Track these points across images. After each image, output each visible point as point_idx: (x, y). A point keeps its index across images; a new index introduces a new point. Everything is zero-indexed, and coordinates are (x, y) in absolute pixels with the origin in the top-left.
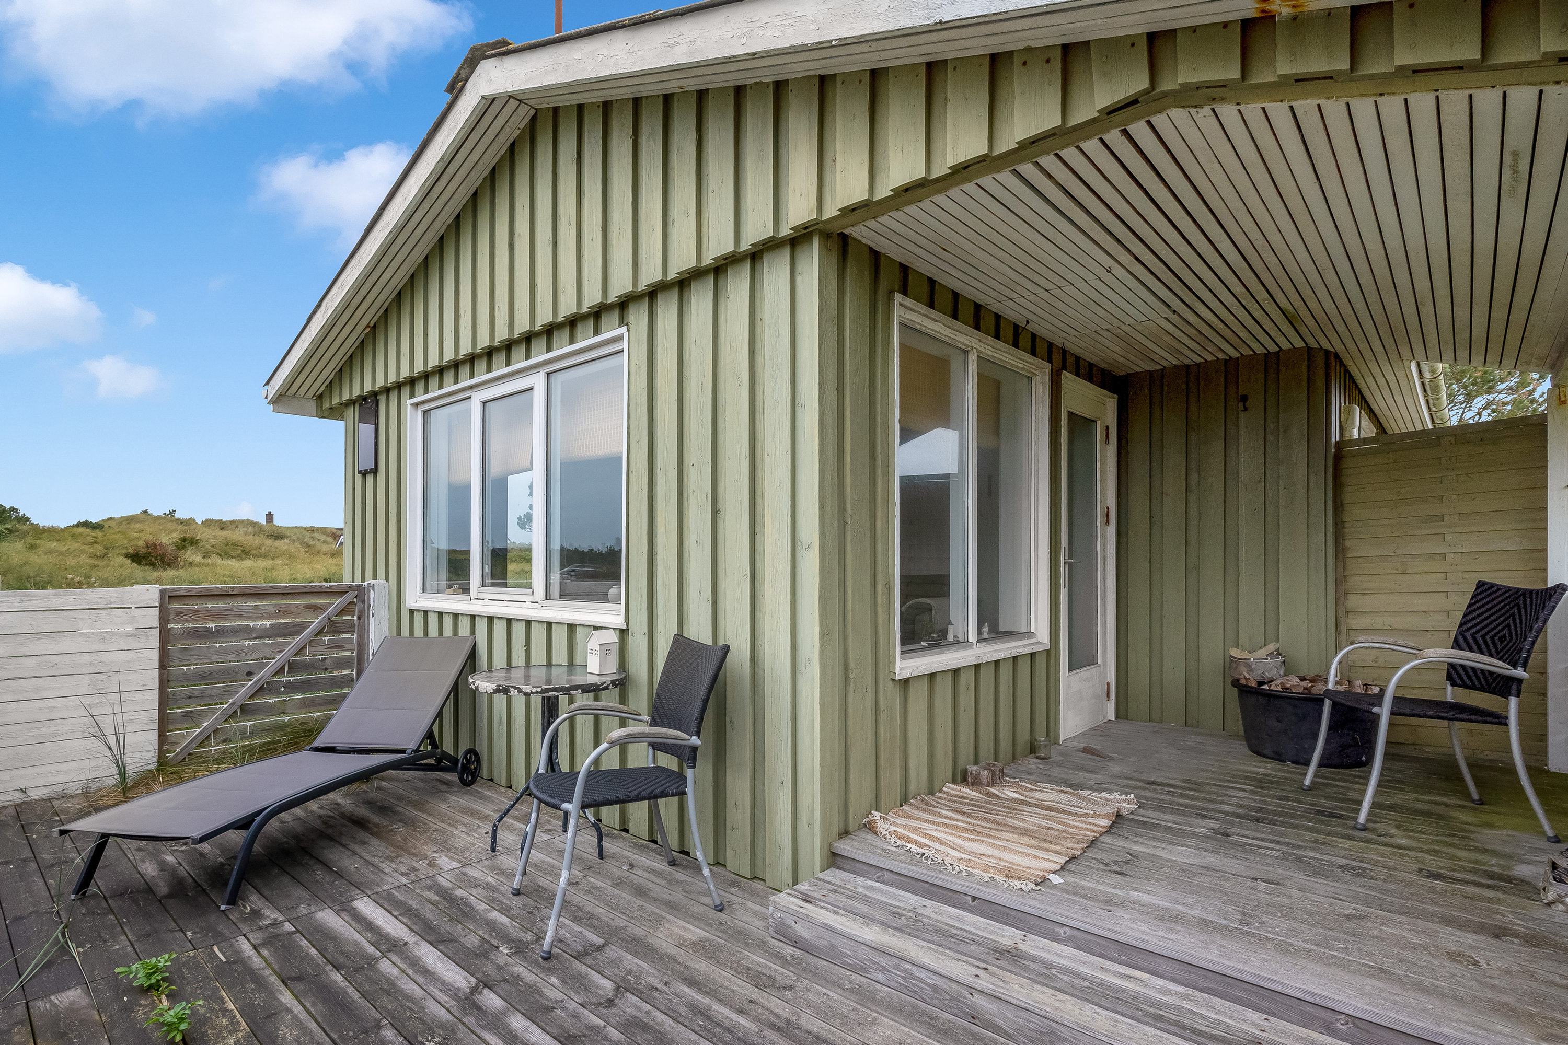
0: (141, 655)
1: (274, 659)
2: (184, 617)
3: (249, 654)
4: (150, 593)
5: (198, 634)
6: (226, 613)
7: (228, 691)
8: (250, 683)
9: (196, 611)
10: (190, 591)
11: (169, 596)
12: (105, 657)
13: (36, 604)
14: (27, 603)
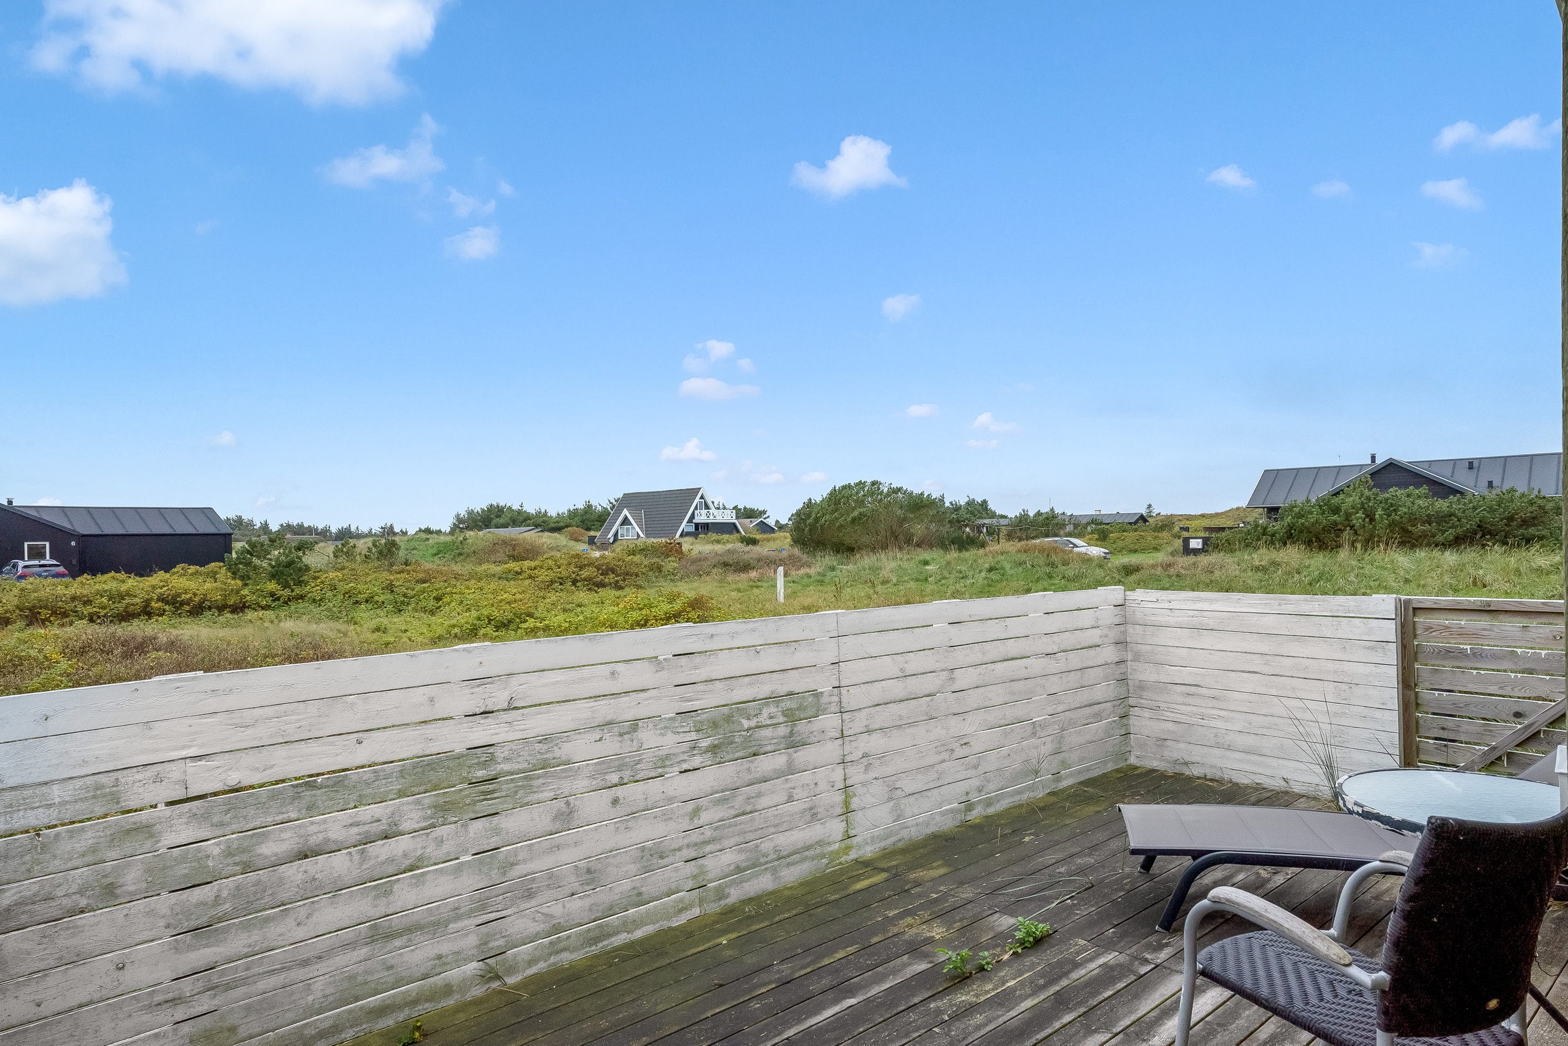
0: (1379, 671)
1: (1555, 701)
2: (1434, 634)
3: (1516, 689)
4: (1385, 604)
5: (1448, 653)
6: (1484, 633)
7: (1490, 731)
8: (1519, 726)
9: (1447, 627)
10: (1436, 603)
11: (1414, 609)
12: (1346, 667)
13: (1290, 608)
14: (1284, 607)
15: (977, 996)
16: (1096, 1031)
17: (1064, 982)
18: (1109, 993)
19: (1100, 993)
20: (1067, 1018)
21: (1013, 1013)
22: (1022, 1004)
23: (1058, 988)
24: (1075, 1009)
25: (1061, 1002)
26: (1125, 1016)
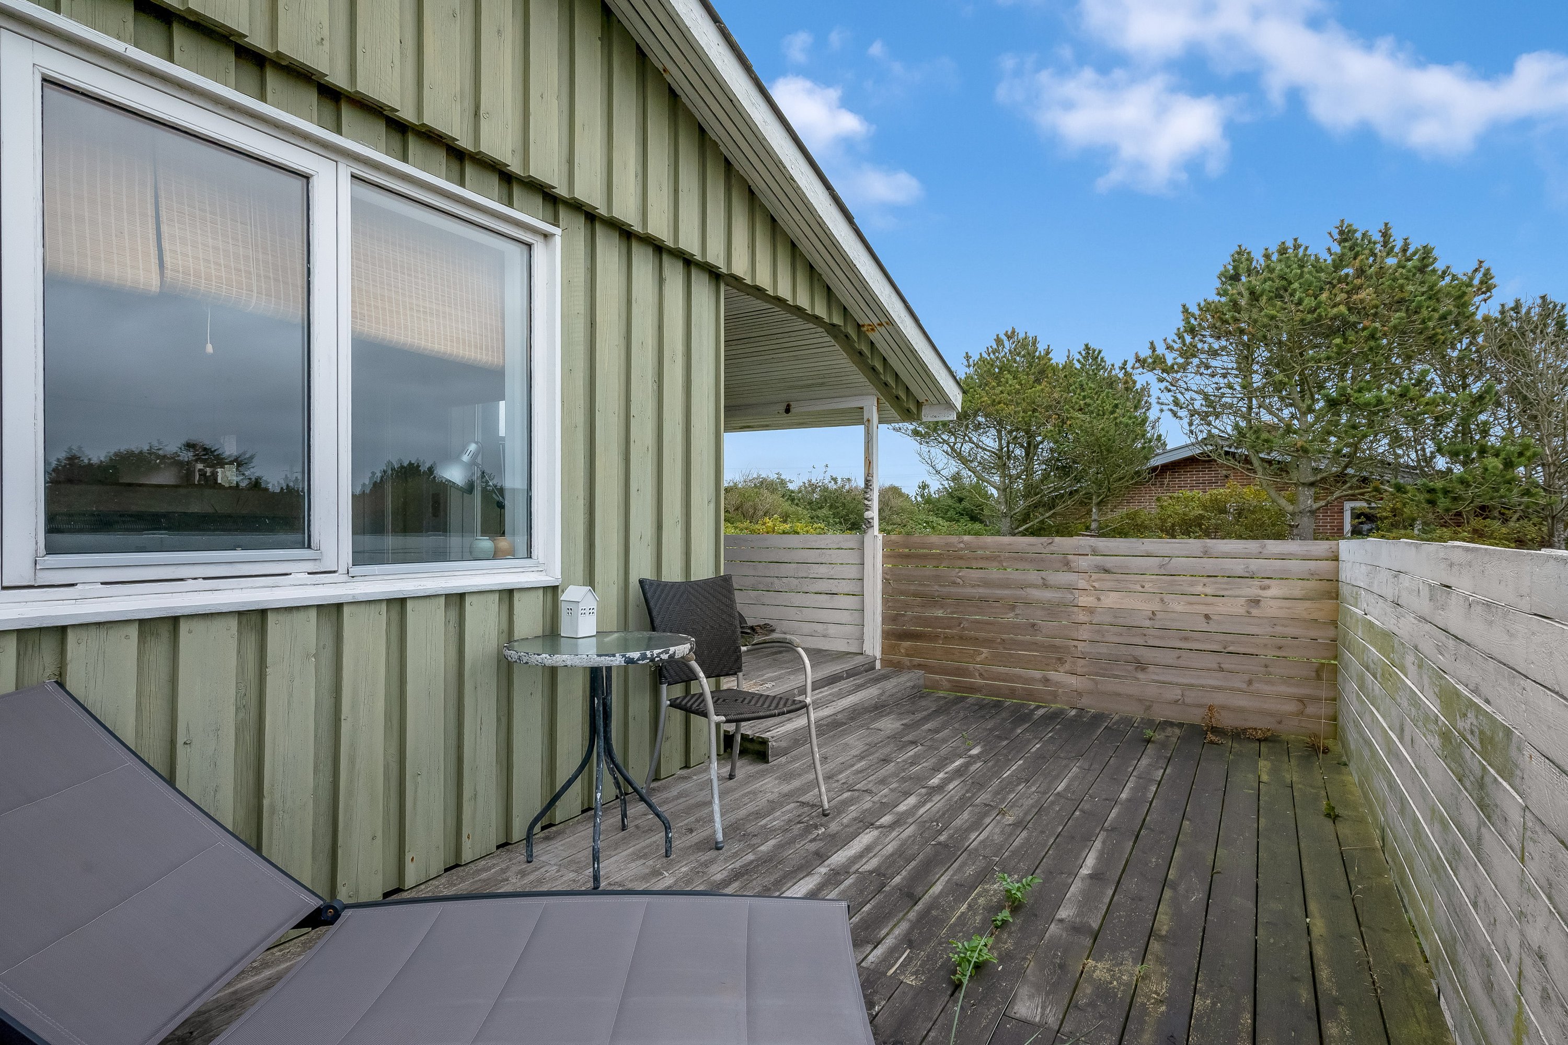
15: (987, 891)
16: (871, 872)
17: (912, 915)
18: (866, 909)
19: (874, 907)
20: (898, 879)
21: (945, 878)
22: (941, 887)
23: (916, 908)
24: (893, 889)
25: (910, 896)
26: (850, 886)
